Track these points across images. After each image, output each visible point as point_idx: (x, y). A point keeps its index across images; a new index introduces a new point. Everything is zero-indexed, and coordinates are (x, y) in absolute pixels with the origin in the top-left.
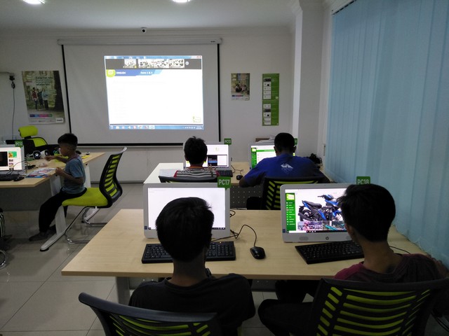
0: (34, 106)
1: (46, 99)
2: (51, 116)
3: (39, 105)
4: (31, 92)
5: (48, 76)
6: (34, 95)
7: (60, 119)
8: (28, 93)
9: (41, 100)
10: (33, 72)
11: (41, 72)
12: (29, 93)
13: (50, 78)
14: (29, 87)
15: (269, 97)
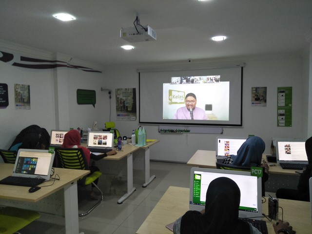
0: (120, 109)
1: (126, 105)
2: (129, 115)
3: (123, 109)
4: (119, 101)
5: (130, 91)
6: (121, 103)
7: (133, 117)
9: (124, 106)
11: (126, 89)
12: (118, 101)
14: (118, 98)
15: (283, 105)
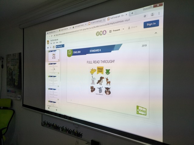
0: (9, 83)
1: (14, 77)
6: (10, 74)
8: (7, 72)
10: (10, 55)
11: (14, 55)
13: (17, 59)
14: (8, 67)
